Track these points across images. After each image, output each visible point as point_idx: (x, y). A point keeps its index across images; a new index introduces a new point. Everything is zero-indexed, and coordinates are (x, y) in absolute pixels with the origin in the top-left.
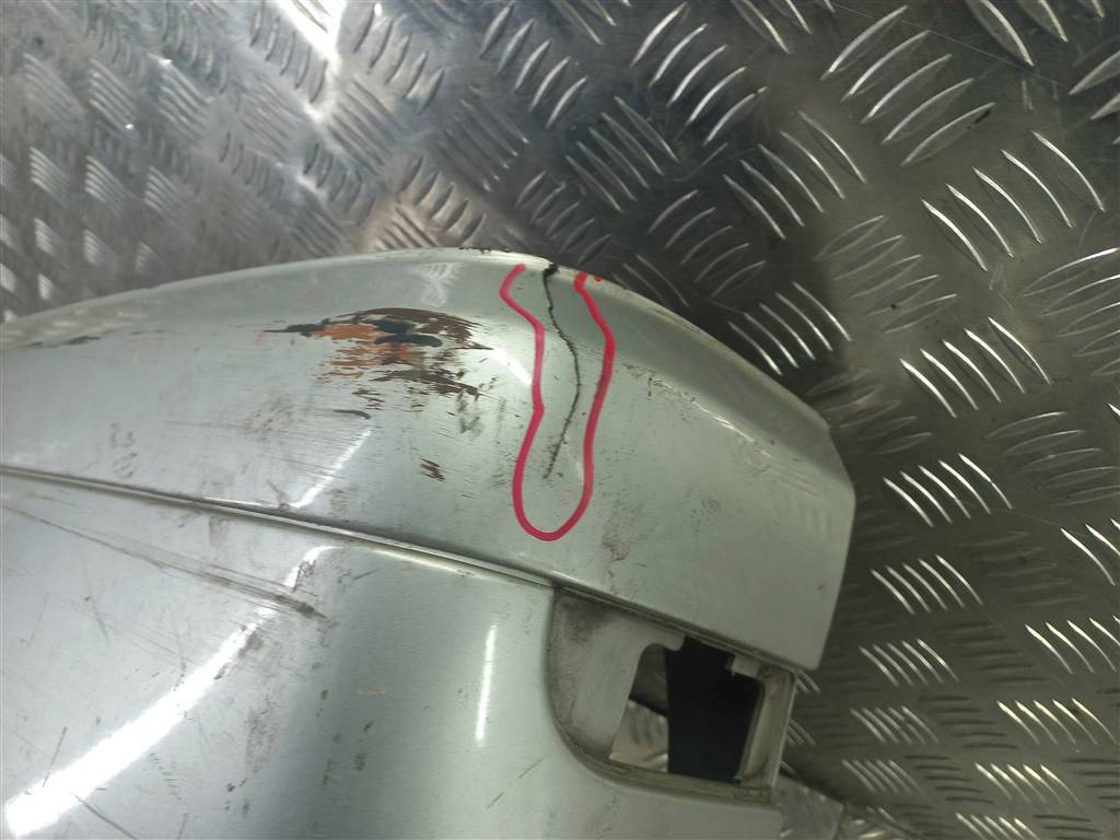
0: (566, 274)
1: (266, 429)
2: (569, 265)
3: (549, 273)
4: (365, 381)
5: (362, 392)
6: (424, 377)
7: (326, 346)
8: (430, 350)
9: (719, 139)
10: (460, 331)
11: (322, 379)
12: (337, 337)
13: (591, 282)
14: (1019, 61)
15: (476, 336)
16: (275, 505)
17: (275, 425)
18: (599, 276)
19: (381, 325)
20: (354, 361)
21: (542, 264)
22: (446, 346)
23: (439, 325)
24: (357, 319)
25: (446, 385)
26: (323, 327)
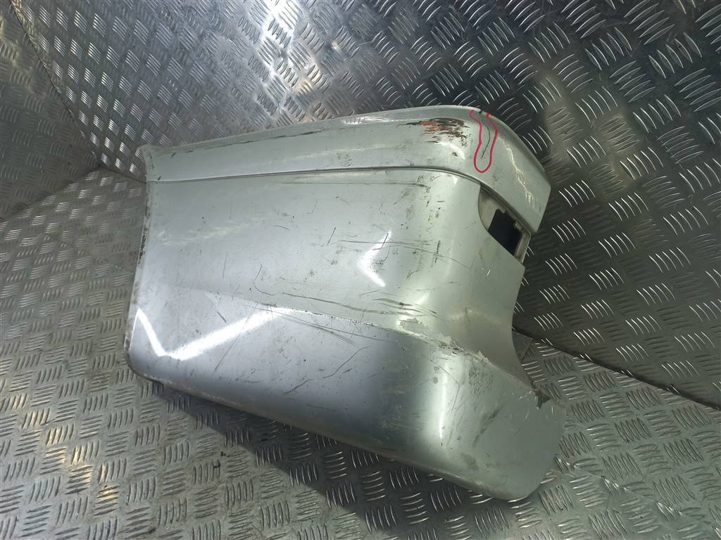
0: (484, 113)
1: (404, 147)
2: (485, 111)
3: (480, 112)
4: (435, 135)
5: (434, 137)
6: (452, 133)
7: (422, 128)
8: (453, 127)
9: (522, 84)
10: (461, 124)
11: (422, 135)
12: (425, 125)
13: (490, 115)
14: (599, 69)
15: (466, 124)
16: (409, 165)
17: (407, 146)
18: (492, 115)
19: (439, 122)
20: (431, 130)
21: (479, 110)
22: (458, 126)
23: (456, 121)
24: (431, 120)
25: (458, 135)
26: (420, 123)
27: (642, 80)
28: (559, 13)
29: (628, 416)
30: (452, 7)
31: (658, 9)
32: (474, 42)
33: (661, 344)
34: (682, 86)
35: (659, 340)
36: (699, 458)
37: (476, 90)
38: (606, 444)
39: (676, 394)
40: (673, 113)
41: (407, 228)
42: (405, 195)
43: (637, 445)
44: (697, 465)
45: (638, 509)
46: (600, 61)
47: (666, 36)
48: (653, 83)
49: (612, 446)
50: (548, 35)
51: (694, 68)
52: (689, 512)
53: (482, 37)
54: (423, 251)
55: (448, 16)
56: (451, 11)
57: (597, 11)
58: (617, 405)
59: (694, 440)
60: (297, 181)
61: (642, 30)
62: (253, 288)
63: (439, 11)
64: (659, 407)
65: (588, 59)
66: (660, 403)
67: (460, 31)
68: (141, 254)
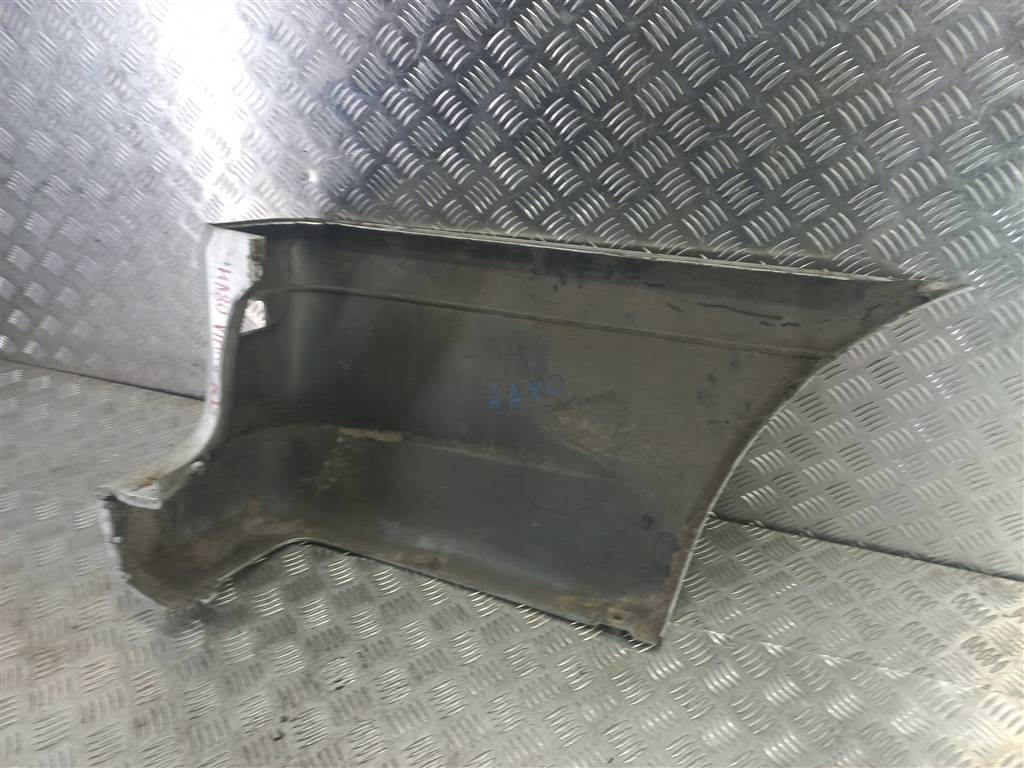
27: (750, 193)
28: (661, 126)
29: (771, 571)
31: (760, 122)
32: (567, 157)
33: (791, 481)
34: (788, 197)
35: (788, 476)
36: (850, 600)
37: (569, 210)
38: (756, 605)
39: (811, 538)
40: (783, 224)
43: (788, 600)
44: (851, 607)
45: (808, 666)
46: (707, 173)
47: (770, 147)
48: (760, 195)
49: (763, 606)
50: (650, 148)
51: (798, 179)
52: (855, 658)
53: (577, 151)
55: (537, 131)
56: (539, 124)
57: (700, 124)
58: (756, 561)
59: (840, 582)
61: (746, 143)
63: (525, 124)
64: (798, 555)
65: (694, 173)
66: (798, 550)
67: (550, 145)
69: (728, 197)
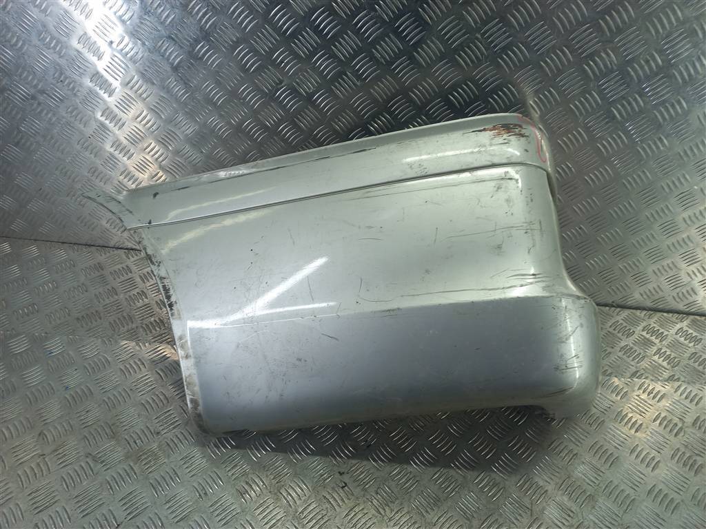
4: (505, 137)
5: (505, 139)
6: (518, 135)
7: (489, 133)
8: (516, 130)
10: (520, 127)
11: (492, 139)
12: (491, 131)
15: (523, 127)
19: (502, 127)
20: (500, 134)
22: (519, 129)
23: (516, 125)
24: (494, 127)
25: (522, 136)
26: (484, 130)
30: (479, 36)
41: (512, 214)
42: (498, 188)
54: (531, 230)
56: (477, 39)
60: (369, 195)
62: (359, 300)
68: (171, 306)
69: (605, 89)
